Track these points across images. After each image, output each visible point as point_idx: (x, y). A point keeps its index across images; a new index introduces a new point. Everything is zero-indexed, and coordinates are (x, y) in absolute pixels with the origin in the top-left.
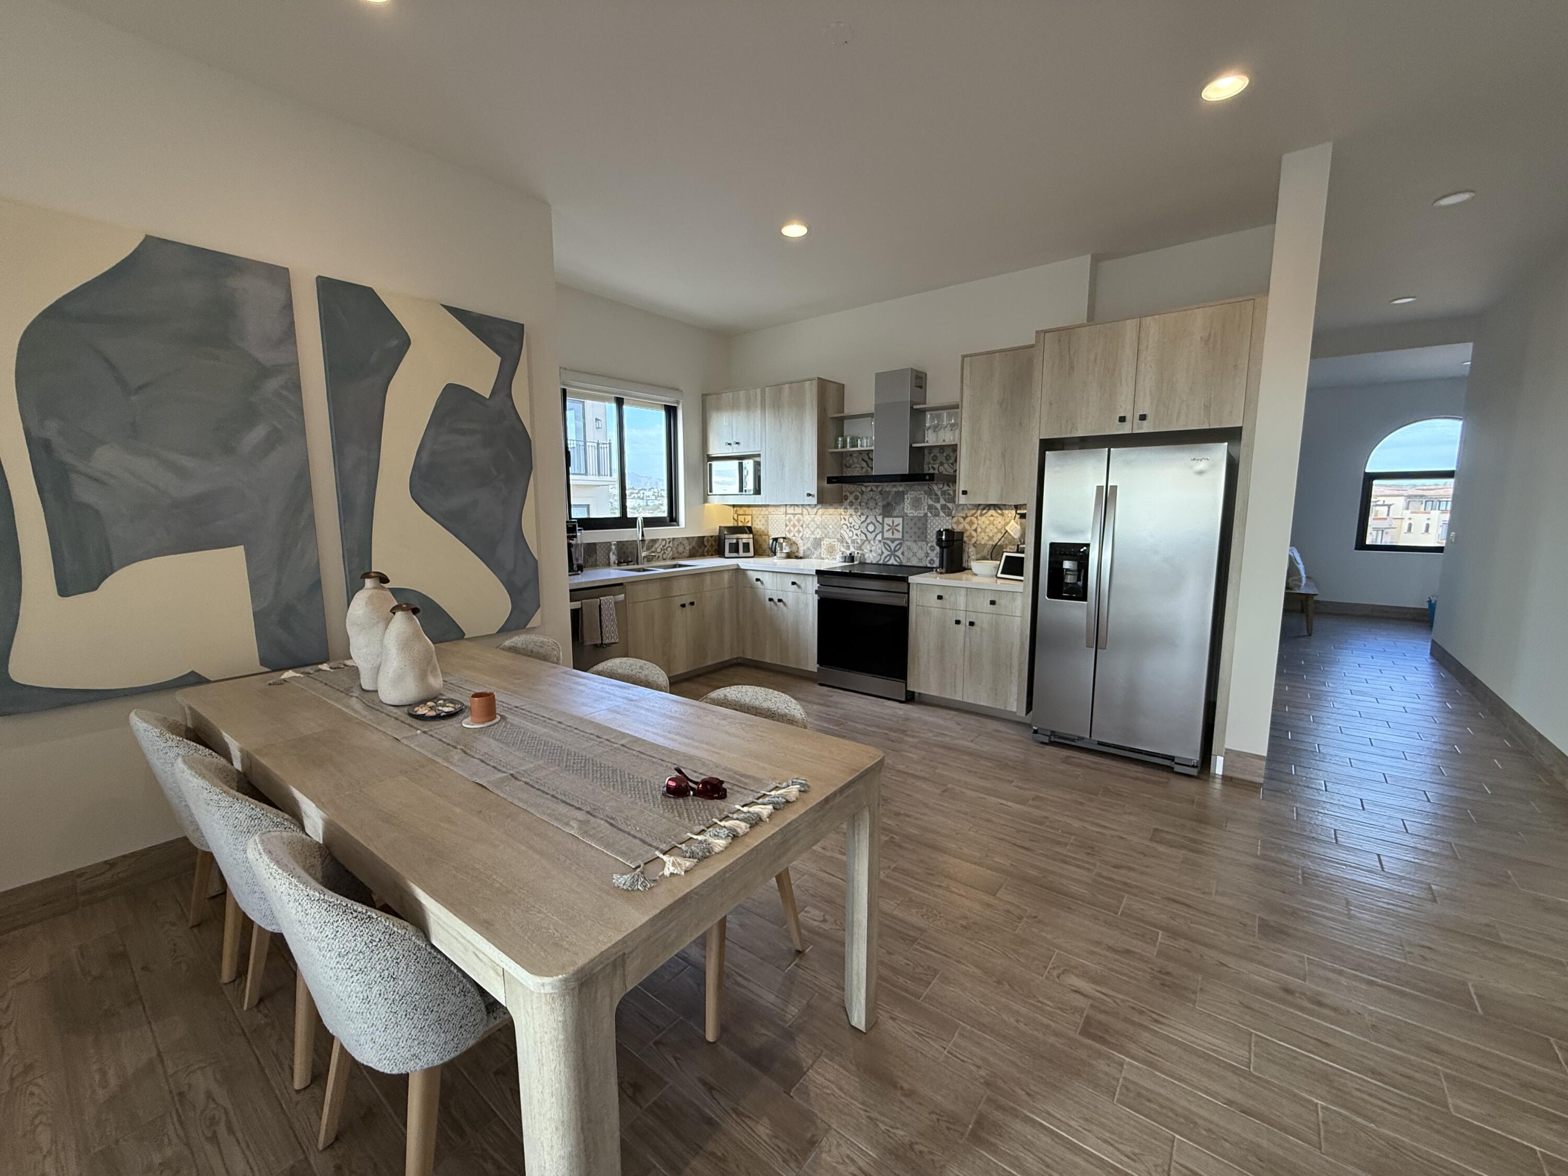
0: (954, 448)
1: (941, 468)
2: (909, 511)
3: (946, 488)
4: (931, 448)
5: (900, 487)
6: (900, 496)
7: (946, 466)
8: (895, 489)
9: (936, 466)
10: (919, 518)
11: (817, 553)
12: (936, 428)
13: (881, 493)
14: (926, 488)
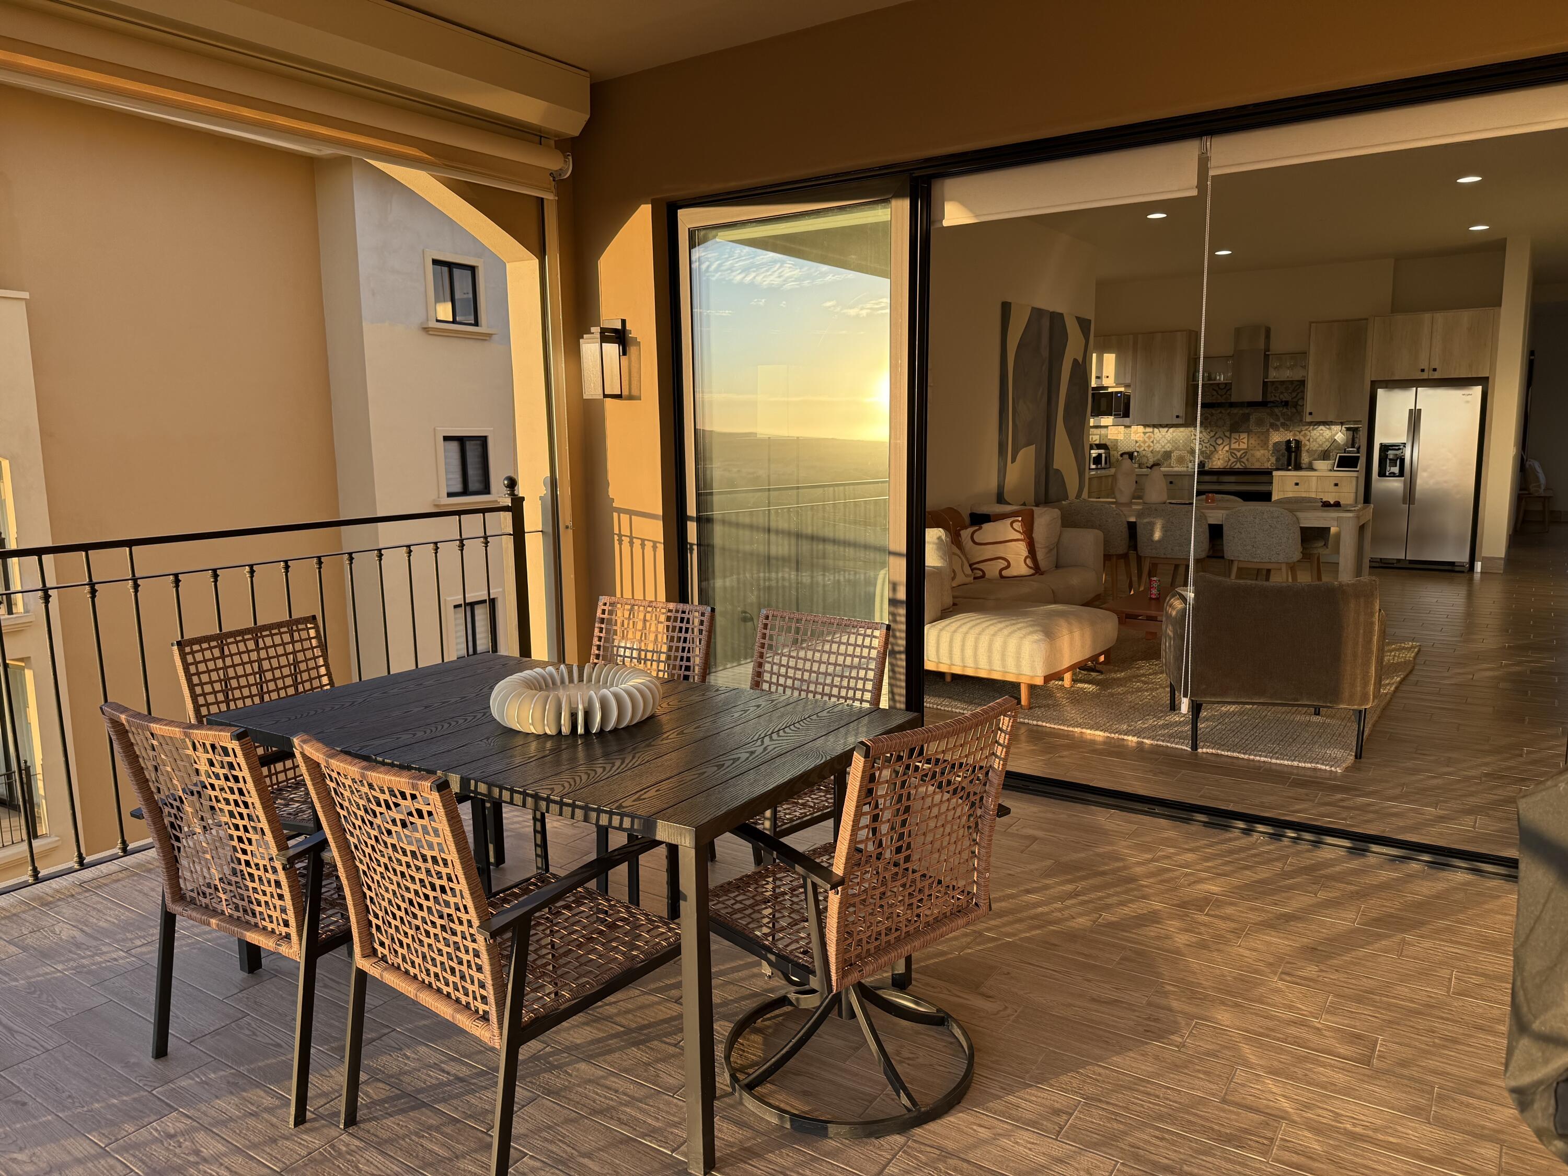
0: (1301, 382)
1: (1282, 396)
2: (1253, 428)
3: (1291, 410)
8: (1242, 413)
9: (1287, 395)
10: (1263, 433)
11: (1165, 463)
14: (1270, 412)
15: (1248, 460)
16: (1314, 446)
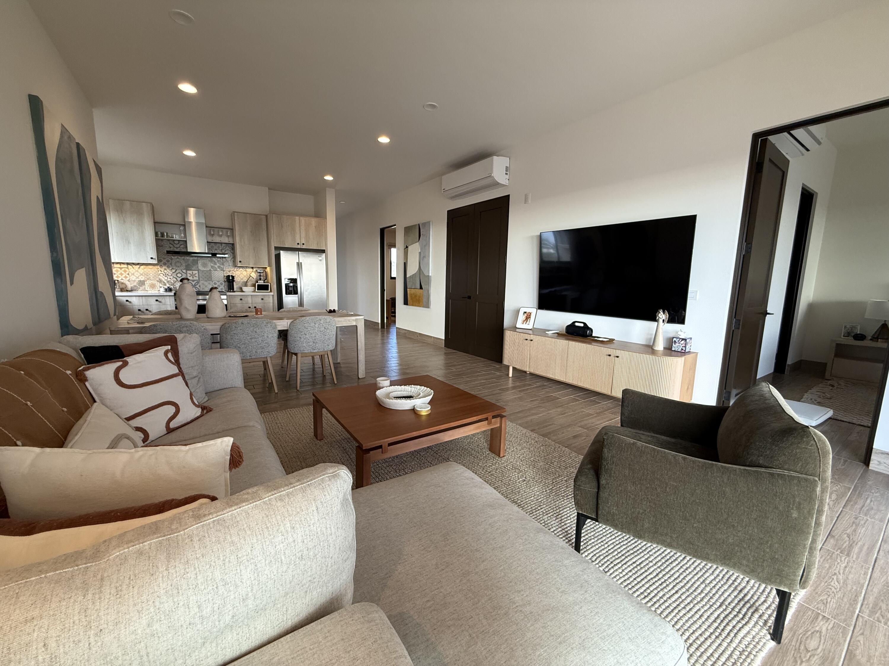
0: (233, 245)
2: (201, 268)
6: (195, 261)
10: (207, 271)
11: (141, 288)
16: (240, 279)
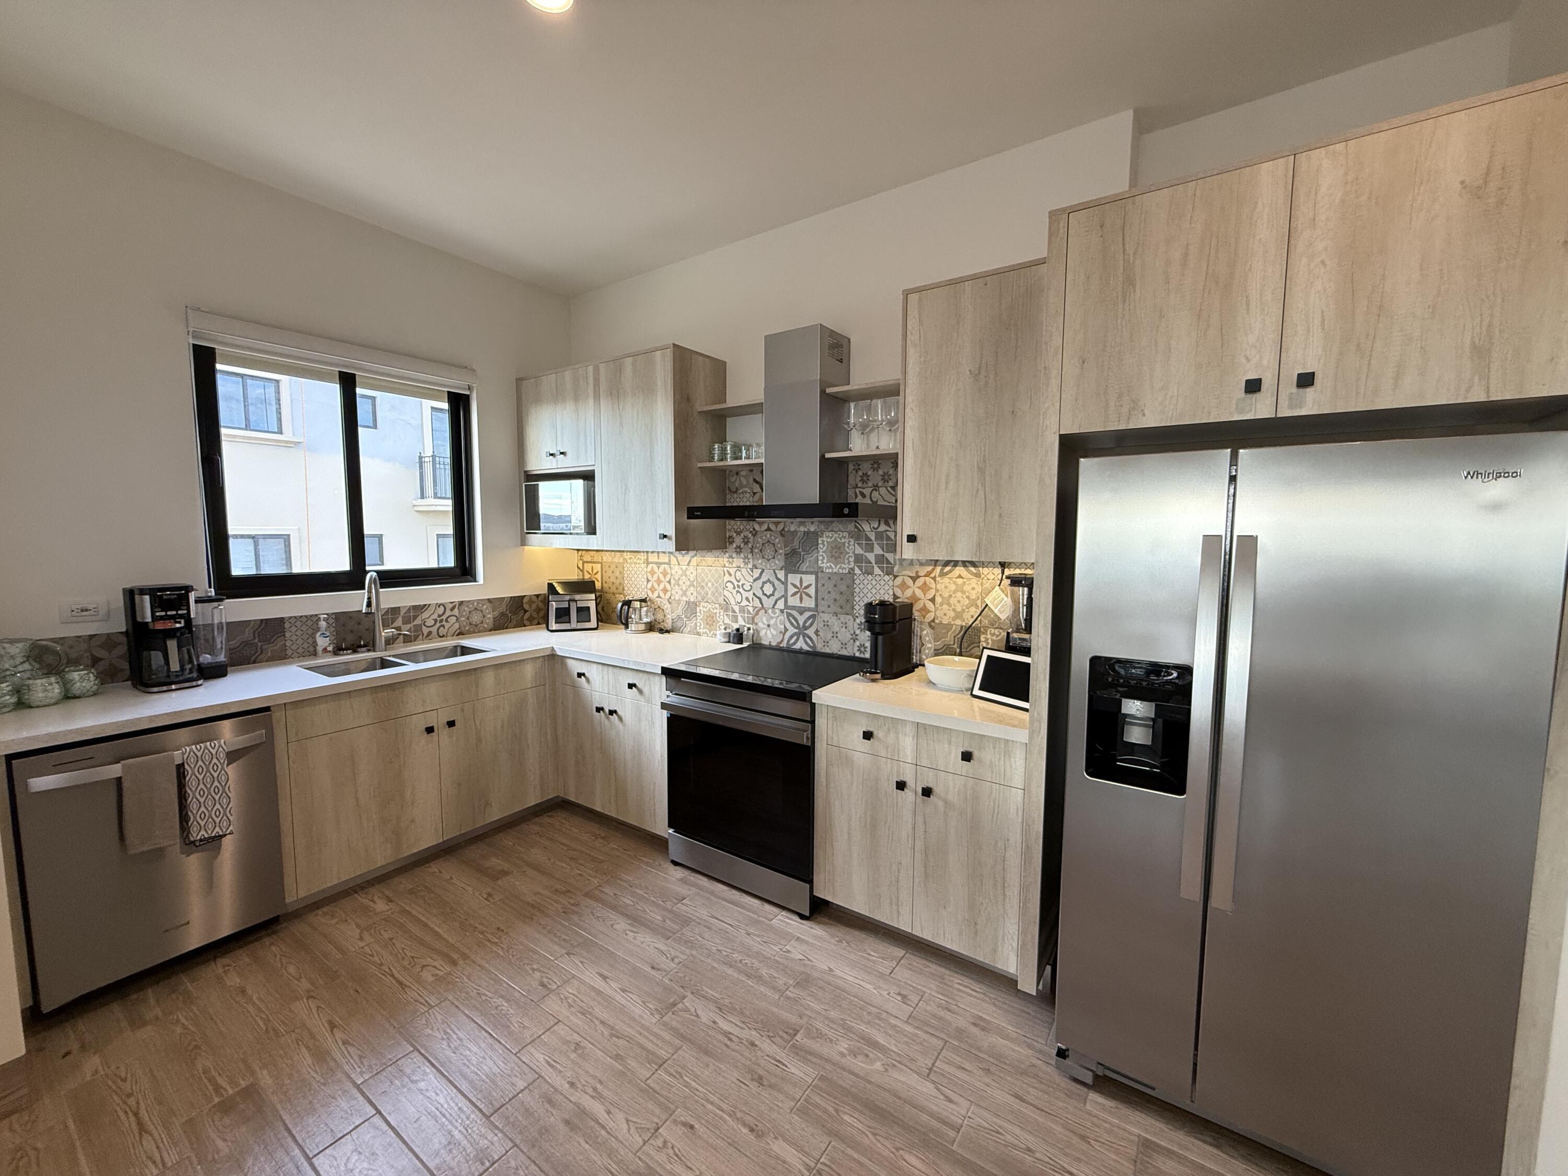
0: (893, 460)
1: (875, 494)
2: (826, 564)
3: (883, 528)
4: (858, 460)
5: (812, 526)
6: (811, 540)
7: (883, 490)
8: (802, 529)
9: (867, 492)
10: (842, 577)
12: (866, 428)
13: (782, 533)
14: (851, 527)
15: (817, 633)
16: (945, 615)
